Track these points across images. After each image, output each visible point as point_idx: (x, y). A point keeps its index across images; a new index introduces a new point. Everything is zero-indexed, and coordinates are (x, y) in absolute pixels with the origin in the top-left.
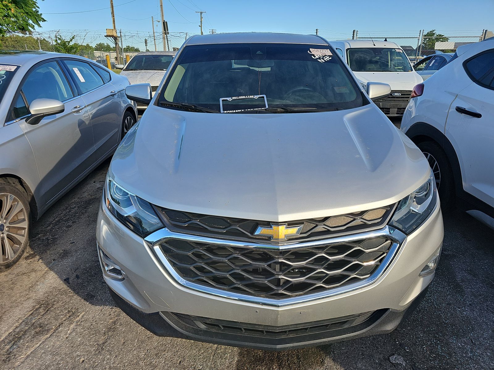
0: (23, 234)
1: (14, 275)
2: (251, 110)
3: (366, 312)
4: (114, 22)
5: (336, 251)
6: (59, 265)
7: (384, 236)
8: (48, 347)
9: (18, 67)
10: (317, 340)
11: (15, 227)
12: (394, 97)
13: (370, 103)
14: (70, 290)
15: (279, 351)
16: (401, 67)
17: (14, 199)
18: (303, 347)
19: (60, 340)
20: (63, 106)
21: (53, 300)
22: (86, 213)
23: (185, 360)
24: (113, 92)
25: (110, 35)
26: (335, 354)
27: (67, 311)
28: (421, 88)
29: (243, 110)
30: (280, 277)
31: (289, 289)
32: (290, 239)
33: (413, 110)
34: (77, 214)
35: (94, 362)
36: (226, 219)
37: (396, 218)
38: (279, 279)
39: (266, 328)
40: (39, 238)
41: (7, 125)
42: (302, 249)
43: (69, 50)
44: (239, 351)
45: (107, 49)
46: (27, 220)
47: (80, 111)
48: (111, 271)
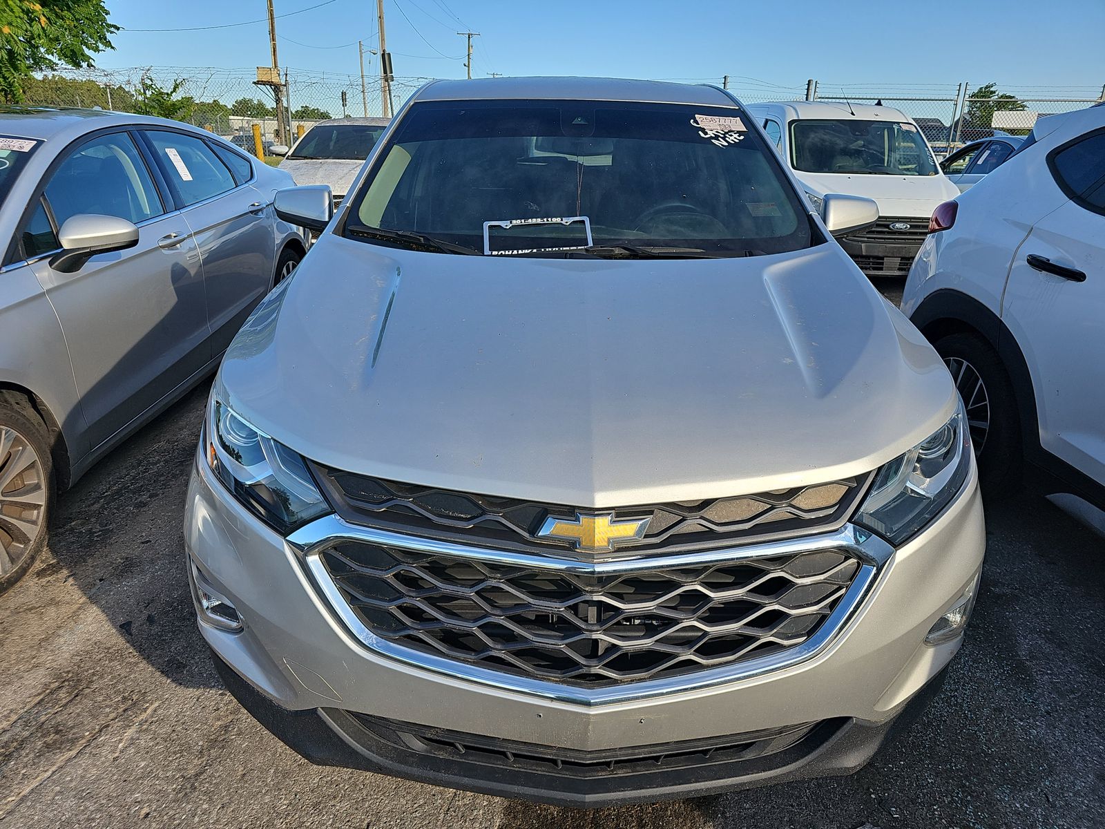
0: (34, 518)
1: (8, 611)
2: (554, 249)
3: (796, 723)
4: (274, 51)
5: (731, 579)
6: (111, 591)
7: (841, 549)
8: (71, 781)
9: (40, 143)
10: (680, 784)
11: (16, 503)
12: (894, 233)
13: (827, 241)
14: (131, 651)
15: (598, 807)
16: (914, 166)
17: (16, 439)
18: (652, 801)
19: (98, 763)
20: (137, 232)
21: (90, 671)
22: (181, 475)
23: (379, 820)
24: (256, 204)
25: (262, 81)
26: (726, 818)
27: (120, 698)
28: (950, 210)
29: (535, 251)
30: (595, 636)
31: (616, 665)
32: (622, 548)
33: (932, 260)
34: (162, 478)
35: (172, 818)
36: (473, 498)
37: (871, 506)
38: (596, 642)
39: (562, 753)
40: (72, 530)
41: (7, 272)
42: (646, 572)
43: (170, 110)
44: (506, 804)
45: (259, 111)
46: (43, 487)
47: (178, 245)
48: (215, 610)
